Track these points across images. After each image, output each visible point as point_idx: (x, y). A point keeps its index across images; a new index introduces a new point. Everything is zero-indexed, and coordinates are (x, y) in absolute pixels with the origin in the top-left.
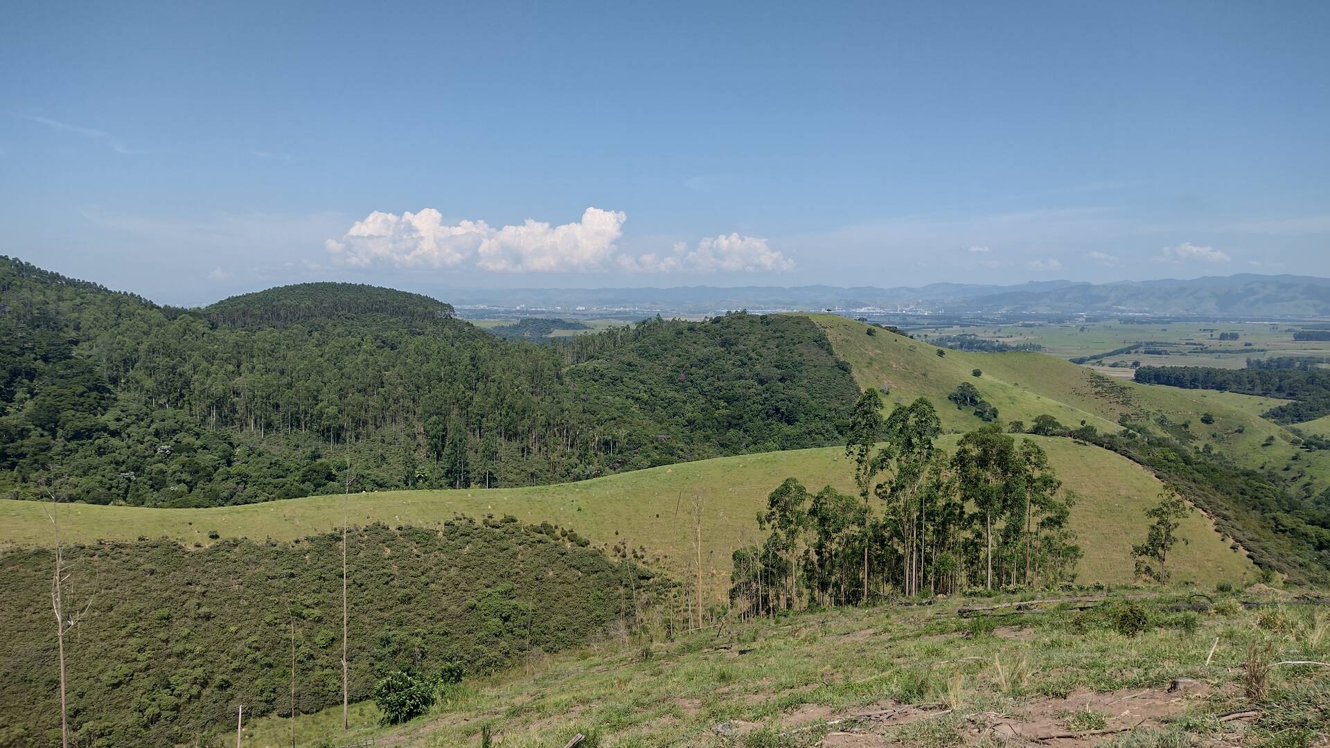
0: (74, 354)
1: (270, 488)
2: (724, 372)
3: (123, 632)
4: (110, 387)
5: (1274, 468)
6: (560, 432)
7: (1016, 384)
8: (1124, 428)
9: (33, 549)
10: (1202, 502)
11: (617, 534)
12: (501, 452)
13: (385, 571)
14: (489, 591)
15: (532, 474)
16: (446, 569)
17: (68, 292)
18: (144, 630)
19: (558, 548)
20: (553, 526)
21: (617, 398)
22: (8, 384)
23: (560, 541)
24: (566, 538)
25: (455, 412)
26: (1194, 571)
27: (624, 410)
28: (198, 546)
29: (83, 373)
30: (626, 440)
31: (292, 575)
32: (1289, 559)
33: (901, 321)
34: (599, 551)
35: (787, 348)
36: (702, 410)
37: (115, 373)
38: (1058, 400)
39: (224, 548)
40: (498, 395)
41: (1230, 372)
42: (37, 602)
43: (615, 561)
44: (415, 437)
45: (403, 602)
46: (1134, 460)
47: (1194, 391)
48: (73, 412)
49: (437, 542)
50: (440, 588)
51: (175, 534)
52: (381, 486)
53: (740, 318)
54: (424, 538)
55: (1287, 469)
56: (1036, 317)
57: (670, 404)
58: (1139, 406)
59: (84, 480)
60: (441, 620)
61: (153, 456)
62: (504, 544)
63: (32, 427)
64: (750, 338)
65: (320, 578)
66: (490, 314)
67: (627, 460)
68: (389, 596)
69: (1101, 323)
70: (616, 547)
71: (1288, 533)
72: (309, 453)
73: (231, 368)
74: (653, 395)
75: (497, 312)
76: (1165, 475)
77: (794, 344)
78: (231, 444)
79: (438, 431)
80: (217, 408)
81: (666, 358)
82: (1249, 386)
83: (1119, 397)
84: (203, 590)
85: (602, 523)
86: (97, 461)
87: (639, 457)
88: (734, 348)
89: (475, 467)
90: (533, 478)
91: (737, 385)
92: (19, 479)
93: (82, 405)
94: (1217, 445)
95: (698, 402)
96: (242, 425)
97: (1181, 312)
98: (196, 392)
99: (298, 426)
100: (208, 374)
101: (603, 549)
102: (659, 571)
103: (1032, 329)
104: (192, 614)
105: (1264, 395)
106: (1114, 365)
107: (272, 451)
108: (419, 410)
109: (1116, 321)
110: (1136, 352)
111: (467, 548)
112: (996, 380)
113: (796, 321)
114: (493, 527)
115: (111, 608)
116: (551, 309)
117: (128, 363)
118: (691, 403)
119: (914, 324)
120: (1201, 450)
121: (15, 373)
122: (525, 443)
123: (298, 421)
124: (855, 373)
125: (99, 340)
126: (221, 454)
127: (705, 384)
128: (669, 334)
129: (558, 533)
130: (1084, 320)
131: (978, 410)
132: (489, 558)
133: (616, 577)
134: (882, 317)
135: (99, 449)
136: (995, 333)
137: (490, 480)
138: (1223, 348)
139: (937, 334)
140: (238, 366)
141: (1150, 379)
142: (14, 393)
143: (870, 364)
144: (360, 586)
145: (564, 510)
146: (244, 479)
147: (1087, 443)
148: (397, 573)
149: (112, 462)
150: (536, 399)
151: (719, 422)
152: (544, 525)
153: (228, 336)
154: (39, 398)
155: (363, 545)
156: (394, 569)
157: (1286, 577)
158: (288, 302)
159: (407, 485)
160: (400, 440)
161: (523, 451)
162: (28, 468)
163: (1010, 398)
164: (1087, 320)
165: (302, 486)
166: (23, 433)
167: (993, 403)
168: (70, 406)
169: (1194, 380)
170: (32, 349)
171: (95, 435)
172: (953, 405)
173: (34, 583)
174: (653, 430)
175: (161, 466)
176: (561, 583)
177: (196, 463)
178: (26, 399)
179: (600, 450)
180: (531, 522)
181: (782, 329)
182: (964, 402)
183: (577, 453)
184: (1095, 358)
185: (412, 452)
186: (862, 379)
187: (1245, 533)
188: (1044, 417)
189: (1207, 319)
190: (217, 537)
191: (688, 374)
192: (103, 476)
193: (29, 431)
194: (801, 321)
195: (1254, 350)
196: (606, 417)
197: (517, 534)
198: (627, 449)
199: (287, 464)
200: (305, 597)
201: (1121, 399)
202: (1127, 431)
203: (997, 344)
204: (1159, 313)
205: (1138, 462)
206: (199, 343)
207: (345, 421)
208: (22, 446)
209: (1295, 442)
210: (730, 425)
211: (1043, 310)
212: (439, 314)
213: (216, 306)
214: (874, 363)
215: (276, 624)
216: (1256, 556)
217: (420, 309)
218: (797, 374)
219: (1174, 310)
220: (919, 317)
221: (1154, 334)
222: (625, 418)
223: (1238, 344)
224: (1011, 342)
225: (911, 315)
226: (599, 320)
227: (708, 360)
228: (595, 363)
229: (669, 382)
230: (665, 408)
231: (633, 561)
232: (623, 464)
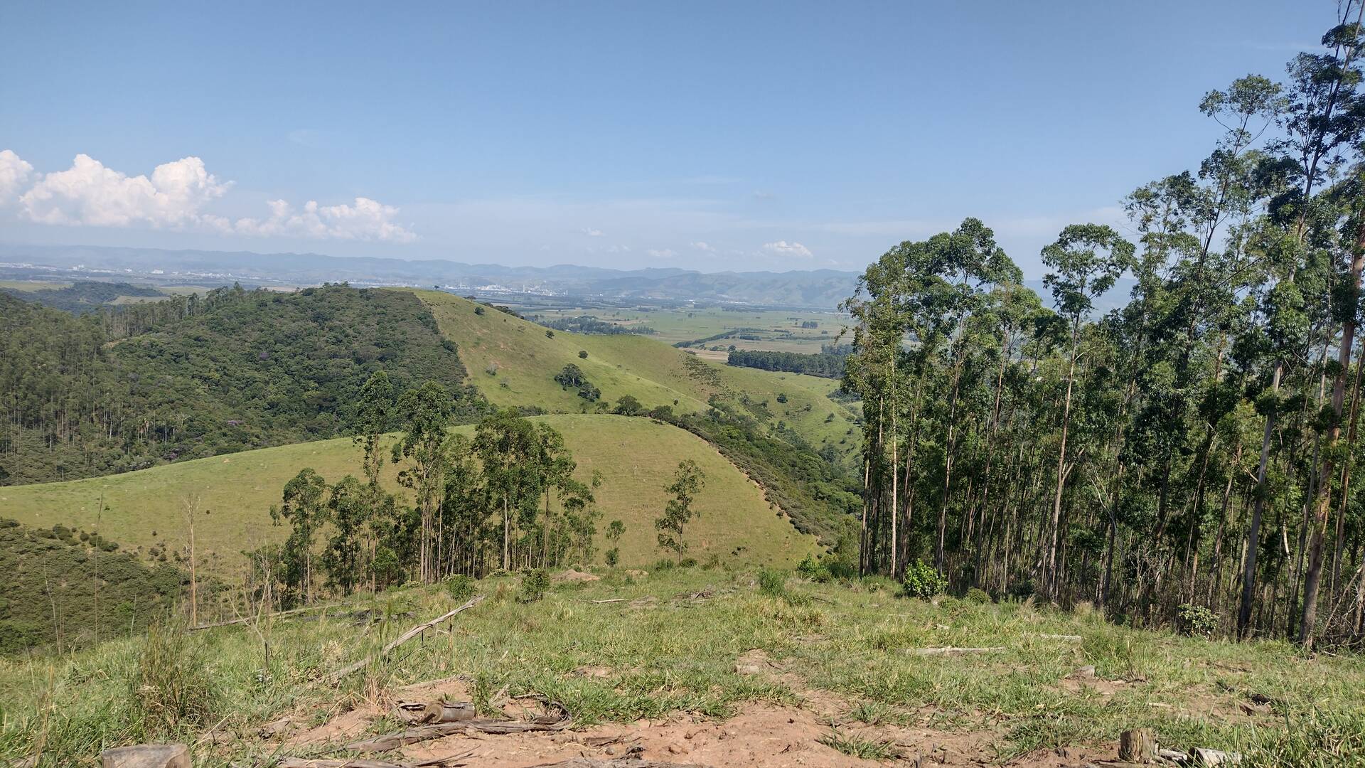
2: (315, 350)
5: (833, 442)
6: (100, 417)
7: (619, 366)
8: (712, 407)
10: (756, 474)
11: (155, 534)
12: (16, 442)
15: (59, 468)
19: (75, 555)
20: (70, 529)
21: (180, 378)
23: (79, 546)
24: (87, 543)
26: (746, 537)
27: (187, 391)
30: (186, 426)
32: (823, 523)
33: (525, 301)
34: (131, 555)
35: (388, 325)
36: (289, 391)
38: (657, 382)
40: (12, 373)
41: (805, 357)
43: (152, 565)
46: (702, 437)
47: (776, 373)
53: (336, 291)
55: (843, 442)
56: (653, 302)
57: (247, 384)
58: (727, 387)
64: (347, 313)
66: (36, 275)
67: (186, 449)
69: (709, 310)
70: (152, 550)
71: (826, 499)
74: (225, 374)
75: (45, 272)
76: (727, 450)
77: (397, 321)
81: (244, 333)
82: (819, 370)
83: (710, 379)
85: (136, 523)
87: (202, 445)
88: (329, 323)
90: (62, 472)
91: (330, 364)
94: (790, 422)
95: (283, 382)
97: (773, 302)
101: (135, 553)
102: (207, 574)
103: (646, 314)
105: (831, 377)
106: (714, 349)
109: (720, 308)
110: (734, 337)
112: (602, 363)
113: (399, 296)
116: (118, 271)
118: (275, 384)
119: (539, 304)
120: (776, 427)
122: (50, 431)
124: (461, 353)
127: (292, 362)
128: (250, 306)
129: (77, 537)
130: (693, 306)
131: (582, 391)
133: (151, 584)
134: (507, 296)
136: (614, 316)
138: (804, 336)
139: (560, 315)
141: (740, 362)
143: (478, 344)
145: (86, 509)
147: (663, 422)
150: (67, 378)
151: (308, 405)
152: (58, 529)
157: (819, 538)
161: (48, 440)
163: (612, 379)
164: (696, 306)
167: (596, 385)
169: (776, 364)
172: (558, 386)
174: (222, 413)
176: (77, 596)
179: (152, 438)
180: (39, 526)
181: (384, 304)
182: (569, 383)
183: (122, 442)
184: (698, 342)
186: (468, 359)
187: (790, 501)
188: (627, 398)
189: (793, 309)
191: (272, 351)
194: (406, 297)
195: (828, 338)
196: (160, 399)
197: (18, 540)
198: (187, 436)
201: (712, 381)
202: (713, 410)
203: (614, 326)
204: (755, 303)
205: (706, 439)
209: (850, 419)
210: (321, 408)
211: (659, 296)
214: (482, 343)
216: (796, 520)
218: (399, 353)
219: (768, 299)
220: (543, 298)
221: (749, 322)
222: (186, 400)
223: (816, 332)
224: (627, 325)
225: (536, 296)
226: (182, 287)
227: (297, 336)
228: (153, 337)
229: (247, 360)
230: (242, 389)
231: (175, 565)
232: (181, 454)
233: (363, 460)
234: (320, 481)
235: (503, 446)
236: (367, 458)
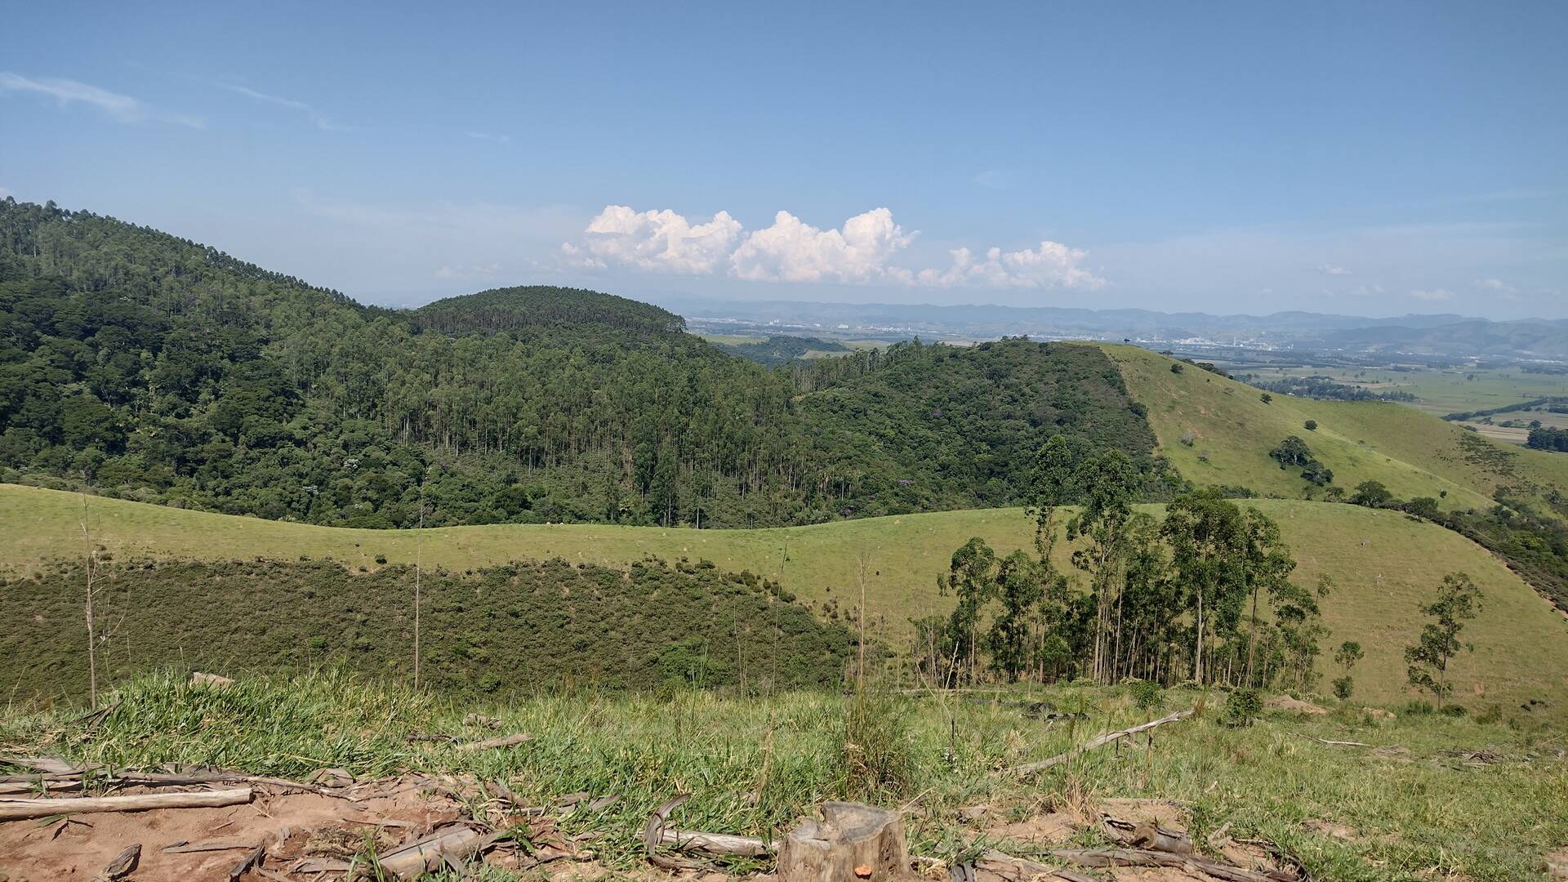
0: (262, 354)
1: (460, 512)
2: (990, 409)
3: (275, 658)
4: (299, 392)
6: (786, 469)
7: (1362, 442)
8: (1498, 504)
9: (189, 561)
11: (828, 590)
12: (716, 488)
13: (561, 612)
14: (675, 644)
15: (749, 515)
16: (628, 616)
17: (261, 286)
18: (297, 658)
19: (758, 602)
20: (756, 575)
21: (858, 434)
22: (194, 383)
23: (762, 593)
24: (769, 591)
25: (668, 439)
26: (1546, 688)
27: (864, 447)
28: (363, 570)
29: (270, 375)
30: (861, 483)
31: (460, 610)
34: (806, 609)
35: (1069, 384)
36: (960, 453)
37: (305, 377)
38: (1416, 465)
39: (391, 574)
40: (716, 423)
42: (190, 619)
43: (824, 621)
44: (622, 464)
45: (578, 649)
46: (1482, 544)
48: (257, 417)
49: (621, 585)
50: (620, 636)
51: (340, 556)
52: (580, 517)
53: (1014, 345)
54: (607, 579)
56: (1413, 359)
57: (920, 443)
58: (1524, 478)
59: (264, 491)
60: (618, 672)
61: (339, 470)
62: (697, 593)
63: (214, 431)
64: (1025, 369)
65: (490, 615)
66: (739, 330)
67: (860, 506)
68: (563, 641)
69: (1499, 371)
70: (825, 605)
72: (504, 476)
73: (427, 377)
74: (901, 433)
75: (747, 327)
76: (1521, 565)
77: (1079, 380)
78: (423, 461)
79: (646, 460)
80: (411, 421)
81: (920, 390)
83: (1496, 465)
84: (364, 618)
85: (812, 577)
86: (278, 472)
87: (875, 504)
88: (1005, 381)
89: (686, 503)
90: (751, 520)
91: (1004, 425)
92: (197, 487)
93: (267, 409)
95: (955, 443)
96: (436, 441)
98: (390, 403)
99: (496, 446)
100: (403, 383)
101: (810, 607)
102: (874, 637)
103: (1404, 374)
104: (349, 643)
106: (1506, 425)
107: (466, 472)
108: (628, 435)
109: (1518, 369)
110: (1538, 410)
111: (655, 593)
112: (1337, 437)
113: (1083, 351)
114: (687, 572)
115: (264, 632)
116: (808, 326)
117: (320, 366)
118: (947, 444)
119: (1253, 361)
121: (201, 372)
122: (744, 480)
123: (496, 440)
124: (1151, 418)
125: (290, 340)
126: (411, 471)
127: (965, 422)
128: (926, 362)
129: (760, 584)
130: (1475, 365)
131: (1307, 472)
132: (679, 608)
133: (822, 639)
134: (1212, 350)
135: (282, 459)
136: (1356, 376)
137: (700, 519)
139: (1280, 375)
140: (436, 377)
141: (1548, 444)
142: (198, 393)
143: (1172, 407)
144: (532, 628)
145: (770, 558)
146: (434, 500)
147: (1423, 519)
148: (574, 616)
149: (294, 474)
150: (760, 429)
151: (979, 469)
152: (745, 574)
153: (430, 341)
154: (223, 400)
155: (540, 582)
156: (572, 611)
158: (501, 307)
159: (609, 518)
160: (605, 468)
161: (741, 488)
162: (206, 475)
163: (1351, 459)
164: (1479, 366)
165: (494, 513)
166: (205, 438)
167: (1328, 464)
168: (254, 411)
170: (219, 347)
171: (279, 444)
172: (1275, 463)
173: (188, 598)
174: (895, 472)
175: (347, 481)
176: (758, 642)
177: (384, 480)
178: (210, 401)
179: (830, 493)
180: (731, 570)
181: (1065, 360)
182: (1289, 461)
183: (803, 495)
184: (1482, 414)
185: (616, 482)
186: (1159, 426)
188: (1371, 484)
190: (384, 561)
191: (946, 409)
192: (284, 489)
193: (210, 435)
194: (1090, 352)
196: (839, 455)
197: (712, 582)
198: (862, 494)
199: (480, 487)
200: (472, 634)
201: (1500, 468)
202: (1500, 508)
203: (1357, 390)
205: (1486, 547)
206: (396, 348)
207: (547, 444)
208: (202, 451)
210: (992, 473)
211: (1423, 351)
212: (669, 327)
213: (424, 309)
214: (1177, 407)
215: (438, 661)
217: (647, 321)
218: (1079, 415)
220: (1259, 353)
222: (863, 457)
224: (1375, 389)
225: (1250, 351)
226: (863, 342)
227: (971, 394)
228: (836, 391)
229: (921, 419)
230: (914, 448)
231: (845, 623)
232: (856, 511)
233: (1035, 535)
234: (988, 553)
235: (1200, 532)
236: (1039, 532)
